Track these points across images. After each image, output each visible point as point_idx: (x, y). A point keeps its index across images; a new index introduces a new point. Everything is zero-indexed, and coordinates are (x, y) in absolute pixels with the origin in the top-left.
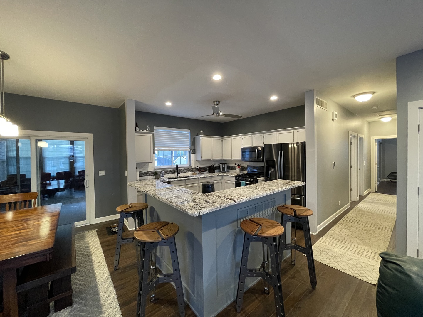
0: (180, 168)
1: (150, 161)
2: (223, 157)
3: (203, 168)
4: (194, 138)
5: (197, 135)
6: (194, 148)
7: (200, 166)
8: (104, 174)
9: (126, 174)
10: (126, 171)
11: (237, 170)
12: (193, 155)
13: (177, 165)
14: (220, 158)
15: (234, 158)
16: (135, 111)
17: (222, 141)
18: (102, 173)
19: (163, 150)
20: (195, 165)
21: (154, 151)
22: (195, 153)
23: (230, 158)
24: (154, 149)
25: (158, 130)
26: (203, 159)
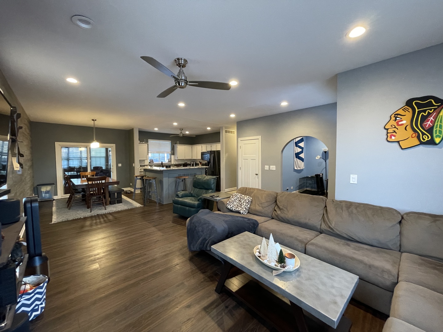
0: (164, 164)
1: (146, 159)
2: (192, 158)
3: (179, 164)
4: (174, 146)
5: (176, 144)
6: (173, 152)
7: (177, 163)
8: (121, 166)
9: (134, 166)
10: (134, 164)
11: (200, 165)
12: (172, 156)
13: (162, 162)
14: (191, 158)
15: (198, 158)
16: (139, 131)
17: (192, 148)
18: (120, 165)
19: (154, 153)
20: (174, 163)
21: (148, 154)
22: (174, 155)
23: (196, 158)
24: (148, 152)
25: (151, 142)
26: (179, 158)
